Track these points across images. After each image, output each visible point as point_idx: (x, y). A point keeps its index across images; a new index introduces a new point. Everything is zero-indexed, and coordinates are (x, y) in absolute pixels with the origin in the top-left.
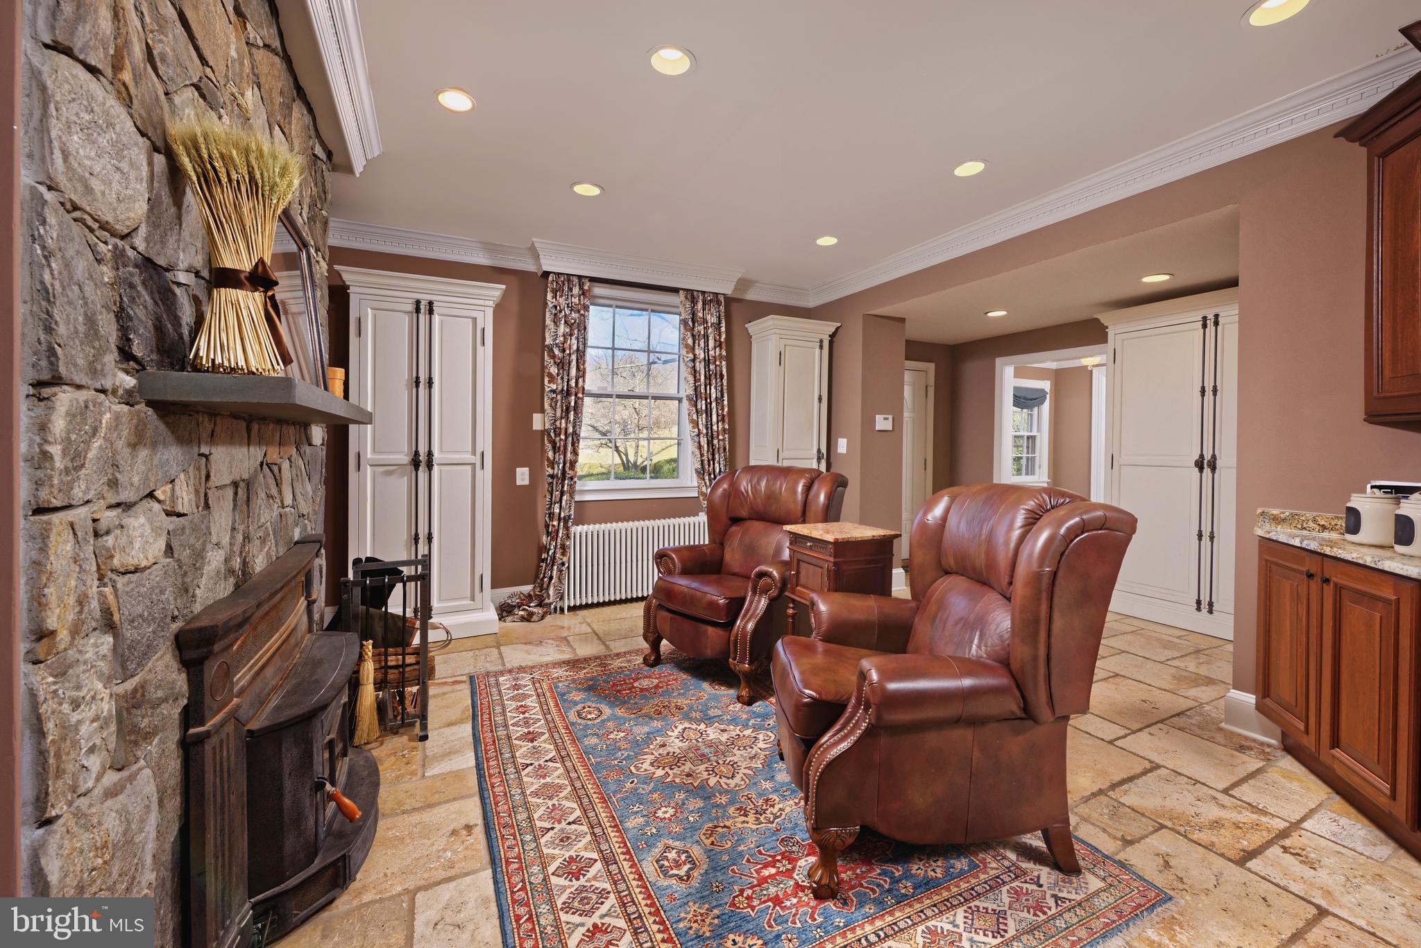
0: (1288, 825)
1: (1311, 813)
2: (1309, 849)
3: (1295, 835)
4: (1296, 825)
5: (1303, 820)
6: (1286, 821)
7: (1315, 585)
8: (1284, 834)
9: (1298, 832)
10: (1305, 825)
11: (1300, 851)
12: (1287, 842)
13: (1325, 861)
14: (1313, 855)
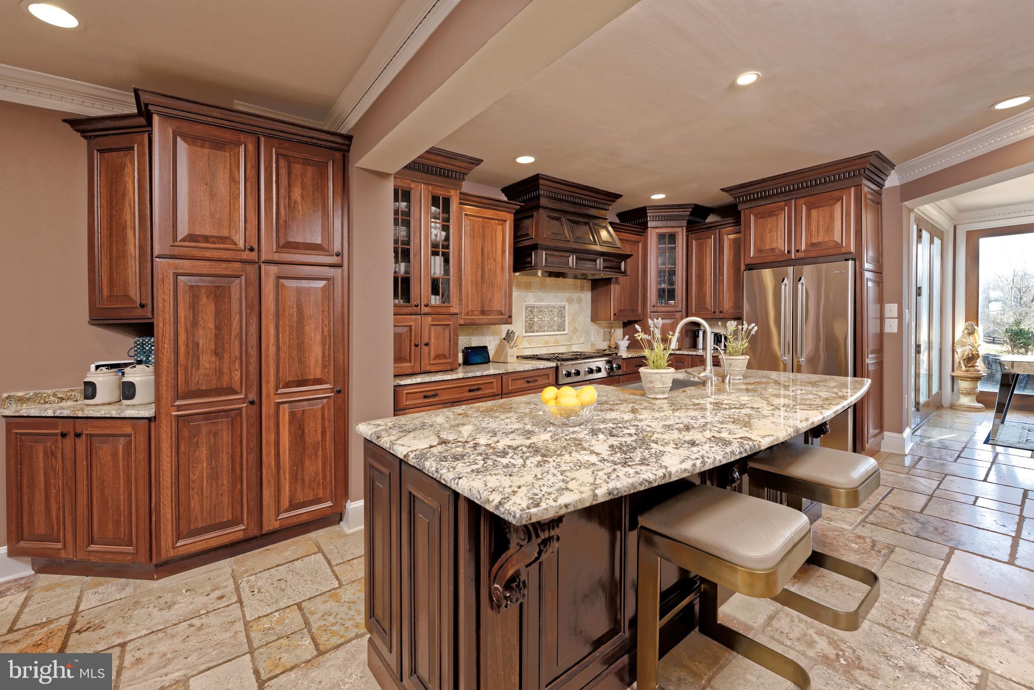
0: (71, 617)
1: (80, 598)
2: (92, 620)
3: (79, 619)
4: (76, 612)
5: (77, 607)
6: (67, 616)
7: (68, 442)
8: (72, 624)
9: (80, 616)
10: (81, 608)
11: (88, 625)
12: (77, 627)
13: (106, 618)
14: (97, 621)
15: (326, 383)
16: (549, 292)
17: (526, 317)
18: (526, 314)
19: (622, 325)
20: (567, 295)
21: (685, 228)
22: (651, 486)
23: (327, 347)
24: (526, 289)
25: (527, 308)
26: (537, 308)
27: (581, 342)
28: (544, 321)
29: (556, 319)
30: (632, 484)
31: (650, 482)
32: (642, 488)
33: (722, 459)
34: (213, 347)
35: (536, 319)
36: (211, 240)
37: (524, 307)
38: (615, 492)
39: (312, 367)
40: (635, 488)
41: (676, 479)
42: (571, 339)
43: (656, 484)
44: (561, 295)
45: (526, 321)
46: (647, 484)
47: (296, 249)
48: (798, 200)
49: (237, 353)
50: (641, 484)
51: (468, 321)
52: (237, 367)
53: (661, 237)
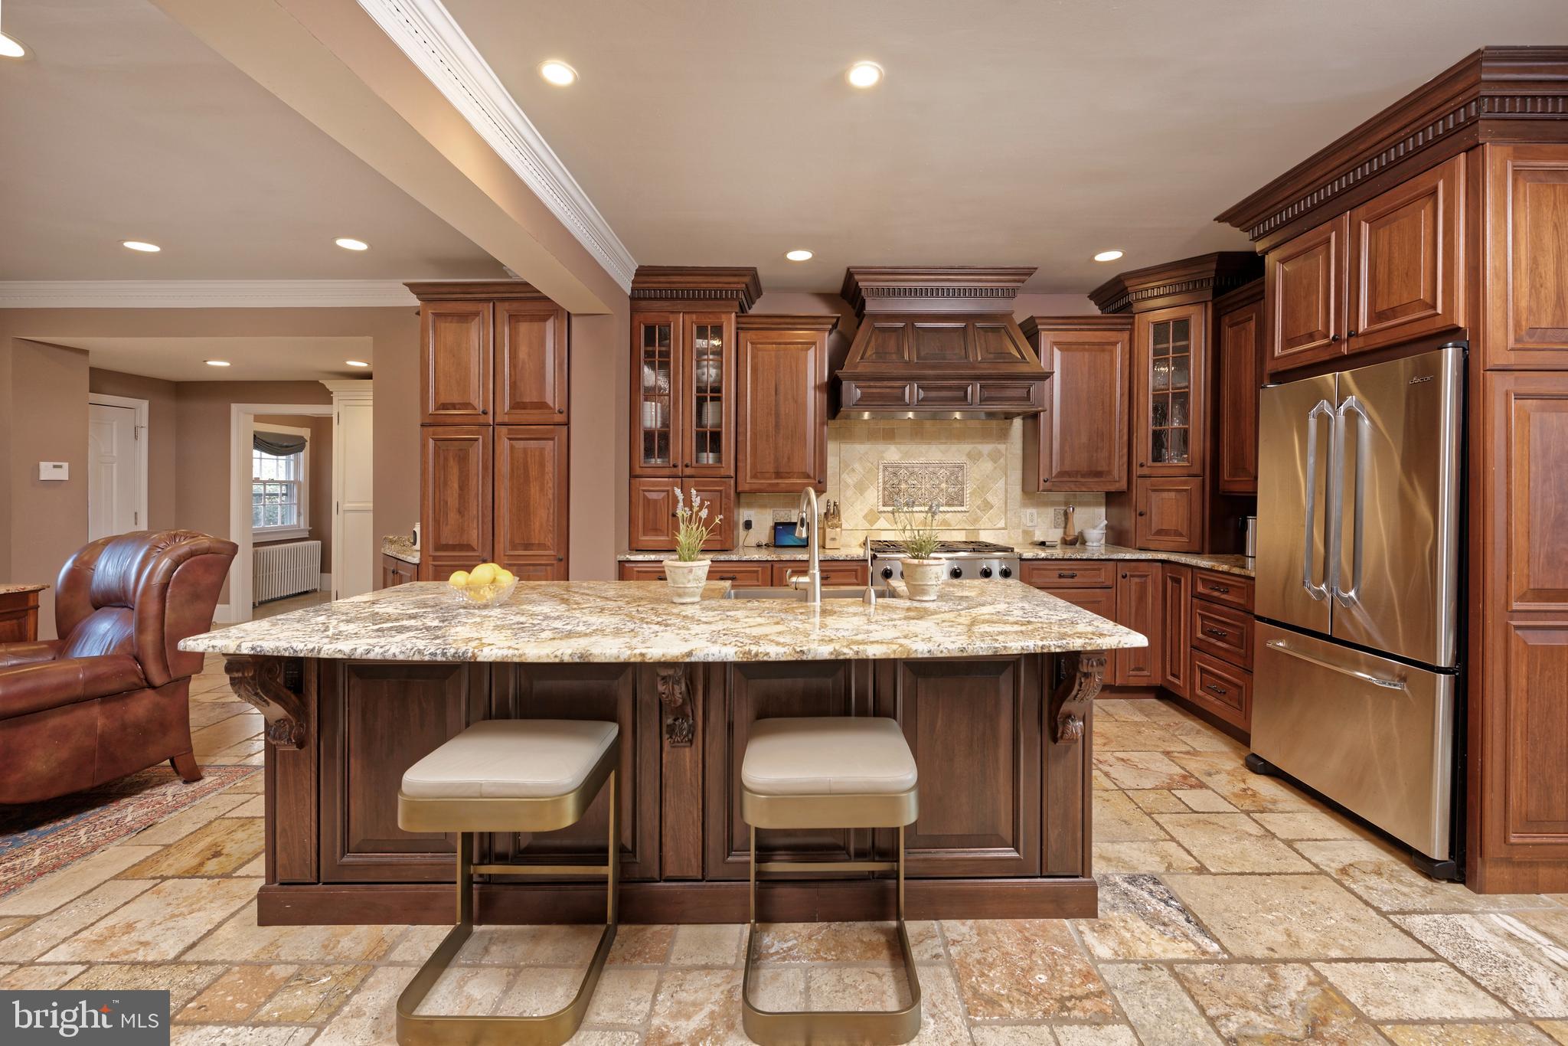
15: (550, 549)
16: (930, 443)
17: (885, 483)
18: (884, 478)
19: (1104, 501)
20: (967, 447)
21: (1210, 305)
22: (295, 655)
23: (551, 511)
24: (884, 439)
25: (885, 468)
26: (906, 468)
27: (999, 526)
28: (921, 489)
29: (944, 486)
30: (277, 648)
31: (295, 651)
32: (287, 654)
33: (397, 654)
34: (457, 505)
35: (903, 486)
36: (457, 407)
37: (881, 467)
38: (259, 649)
39: (537, 531)
40: (279, 652)
41: (326, 656)
42: (976, 520)
43: (302, 655)
44: (954, 448)
45: (884, 489)
46: (292, 651)
47: (524, 409)
48: (1355, 211)
49: (475, 512)
50: (285, 650)
51: (755, 487)
52: (475, 525)
53: (1160, 328)
